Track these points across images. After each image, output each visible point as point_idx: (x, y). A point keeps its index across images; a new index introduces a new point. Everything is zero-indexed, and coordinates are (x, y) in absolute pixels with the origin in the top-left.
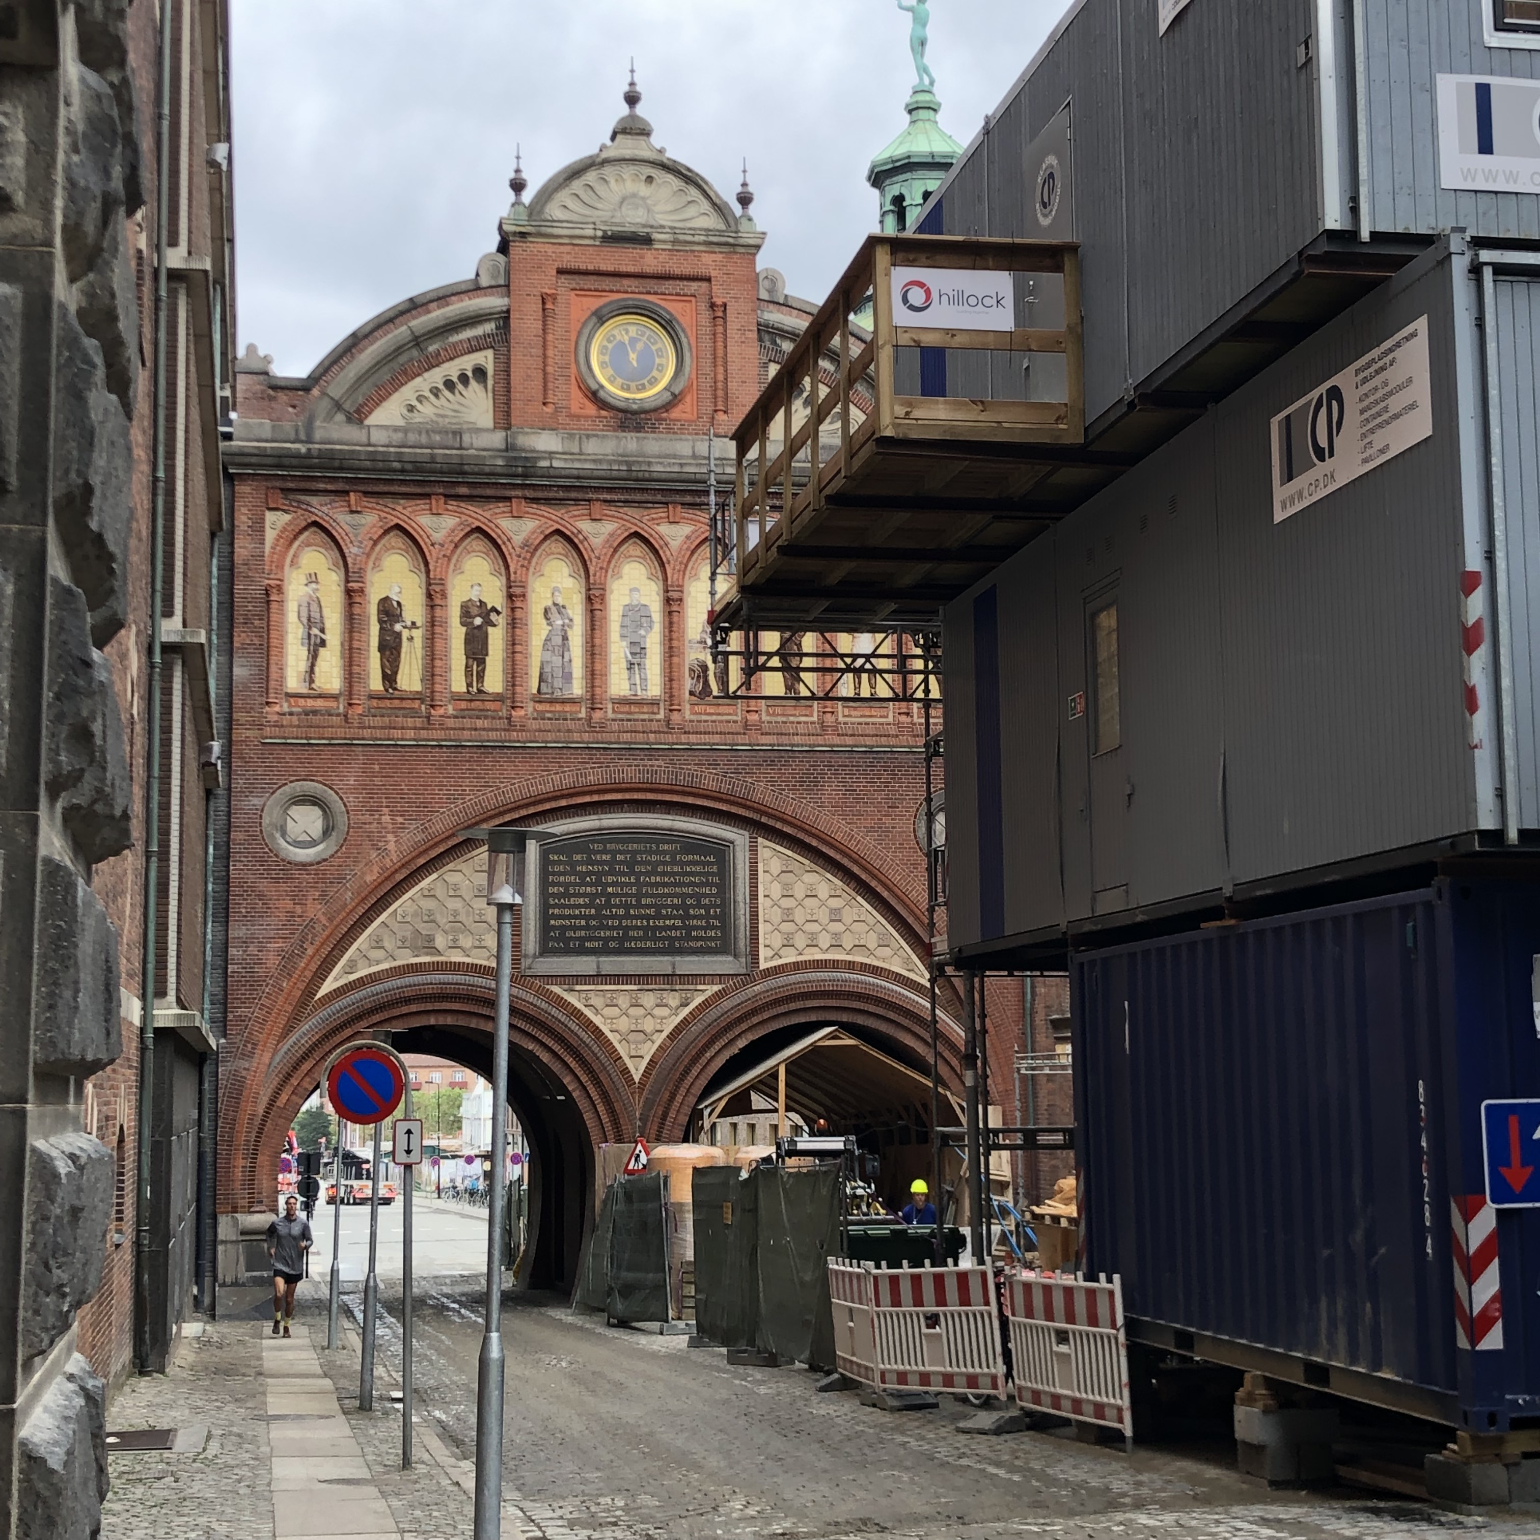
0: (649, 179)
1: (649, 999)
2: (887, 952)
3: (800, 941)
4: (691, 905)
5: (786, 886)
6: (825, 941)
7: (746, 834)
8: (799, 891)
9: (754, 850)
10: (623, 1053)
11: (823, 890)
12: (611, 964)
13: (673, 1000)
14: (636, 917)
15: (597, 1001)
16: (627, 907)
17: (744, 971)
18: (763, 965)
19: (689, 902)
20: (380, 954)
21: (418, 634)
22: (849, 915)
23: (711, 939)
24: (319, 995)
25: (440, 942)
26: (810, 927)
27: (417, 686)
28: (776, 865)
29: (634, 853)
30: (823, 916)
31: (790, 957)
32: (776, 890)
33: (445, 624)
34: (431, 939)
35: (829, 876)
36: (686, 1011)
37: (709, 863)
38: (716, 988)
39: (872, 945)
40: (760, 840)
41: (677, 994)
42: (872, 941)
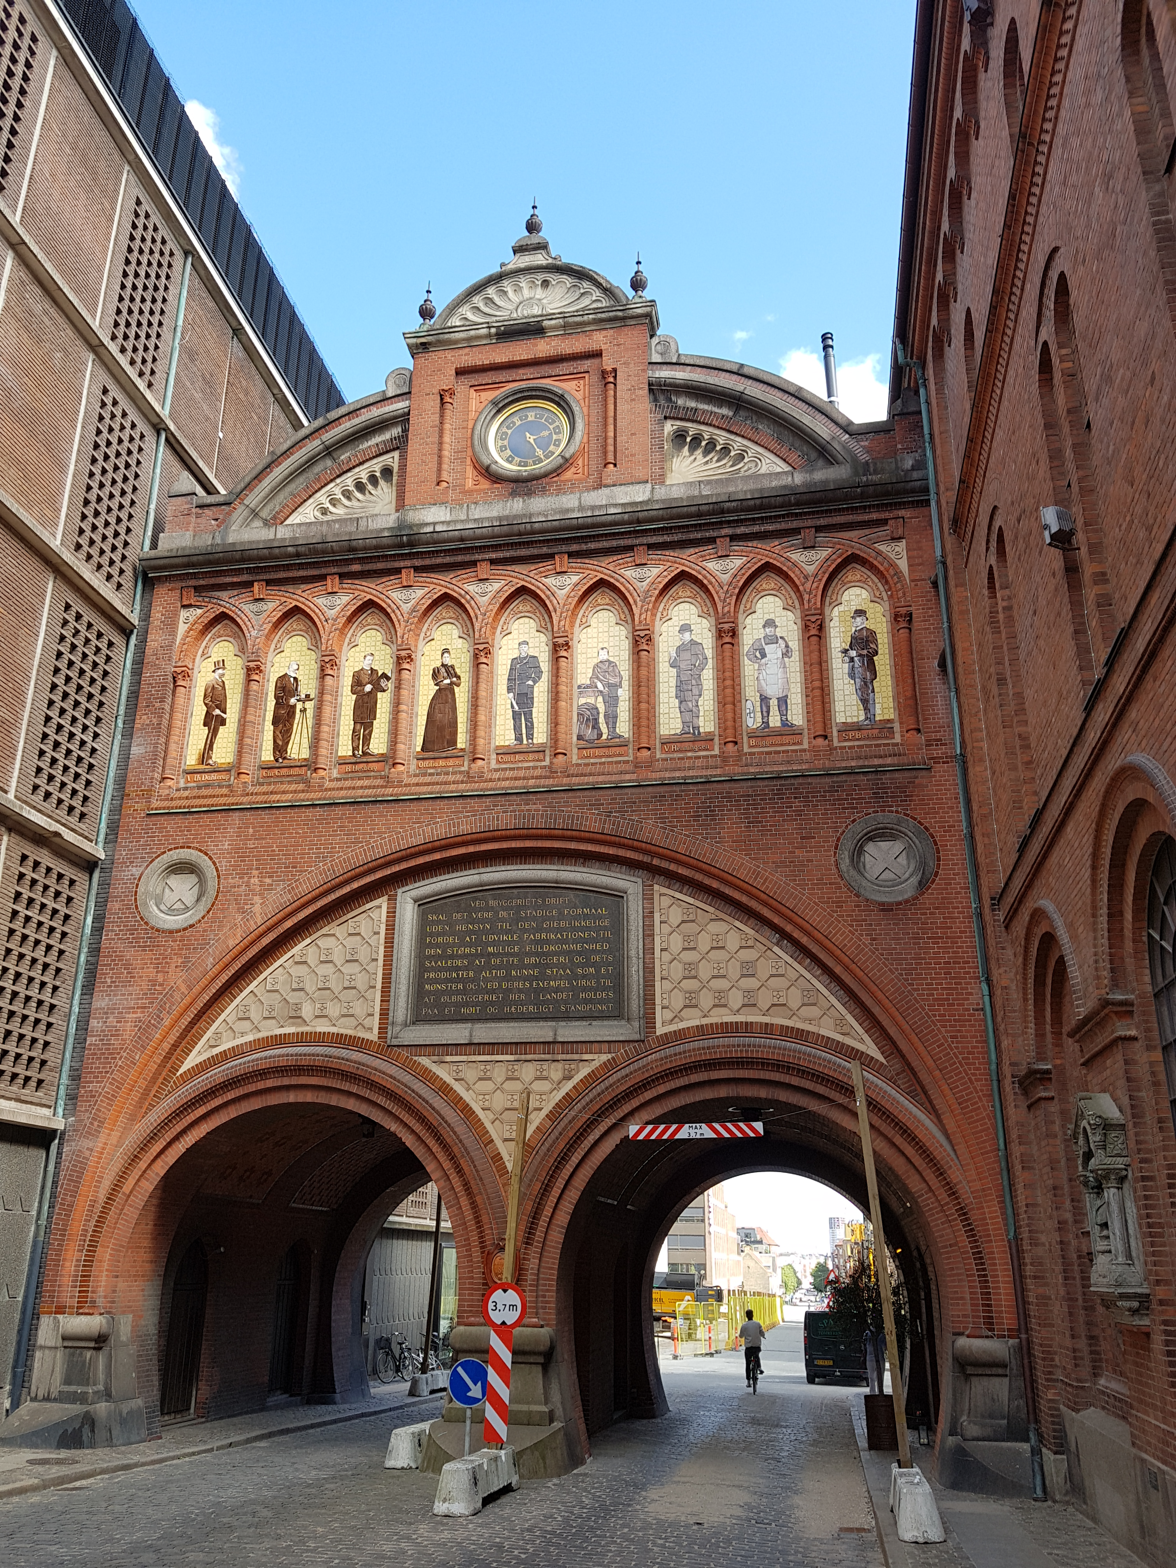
0: (545, 284)
1: (528, 1071)
2: (814, 1012)
3: (706, 1000)
4: (579, 965)
5: (686, 937)
6: (736, 999)
7: (640, 881)
8: (704, 942)
9: (648, 898)
10: (494, 1136)
11: (733, 941)
12: (484, 1032)
13: (556, 1072)
14: (518, 979)
15: (470, 1074)
16: (509, 967)
17: (636, 1037)
18: (660, 1030)
19: (578, 959)
20: (246, 1025)
21: (309, 705)
22: (764, 968)
23: (601, 1002)
24: (181, 1071)
25: (307, 1011)
26: (718, 984)
27: (305, 754)
28: (676, 915)
29: (519, 908)
30: (734, 970)
31: (692, 1020)
32: (676, 942)
33: (336, 693)
34: (298, 1007)
35: (738, 924)
36: (568, 1086)
37: (600, 917)
38: (604, 1057)
39: (794, 1003)
40: (656, 887)
41: (560, 1065)
42: (794, 998)
